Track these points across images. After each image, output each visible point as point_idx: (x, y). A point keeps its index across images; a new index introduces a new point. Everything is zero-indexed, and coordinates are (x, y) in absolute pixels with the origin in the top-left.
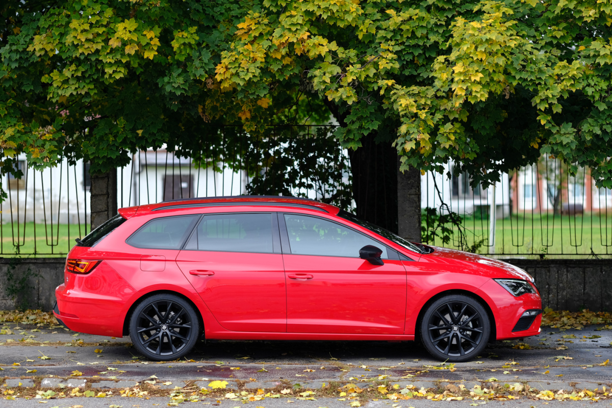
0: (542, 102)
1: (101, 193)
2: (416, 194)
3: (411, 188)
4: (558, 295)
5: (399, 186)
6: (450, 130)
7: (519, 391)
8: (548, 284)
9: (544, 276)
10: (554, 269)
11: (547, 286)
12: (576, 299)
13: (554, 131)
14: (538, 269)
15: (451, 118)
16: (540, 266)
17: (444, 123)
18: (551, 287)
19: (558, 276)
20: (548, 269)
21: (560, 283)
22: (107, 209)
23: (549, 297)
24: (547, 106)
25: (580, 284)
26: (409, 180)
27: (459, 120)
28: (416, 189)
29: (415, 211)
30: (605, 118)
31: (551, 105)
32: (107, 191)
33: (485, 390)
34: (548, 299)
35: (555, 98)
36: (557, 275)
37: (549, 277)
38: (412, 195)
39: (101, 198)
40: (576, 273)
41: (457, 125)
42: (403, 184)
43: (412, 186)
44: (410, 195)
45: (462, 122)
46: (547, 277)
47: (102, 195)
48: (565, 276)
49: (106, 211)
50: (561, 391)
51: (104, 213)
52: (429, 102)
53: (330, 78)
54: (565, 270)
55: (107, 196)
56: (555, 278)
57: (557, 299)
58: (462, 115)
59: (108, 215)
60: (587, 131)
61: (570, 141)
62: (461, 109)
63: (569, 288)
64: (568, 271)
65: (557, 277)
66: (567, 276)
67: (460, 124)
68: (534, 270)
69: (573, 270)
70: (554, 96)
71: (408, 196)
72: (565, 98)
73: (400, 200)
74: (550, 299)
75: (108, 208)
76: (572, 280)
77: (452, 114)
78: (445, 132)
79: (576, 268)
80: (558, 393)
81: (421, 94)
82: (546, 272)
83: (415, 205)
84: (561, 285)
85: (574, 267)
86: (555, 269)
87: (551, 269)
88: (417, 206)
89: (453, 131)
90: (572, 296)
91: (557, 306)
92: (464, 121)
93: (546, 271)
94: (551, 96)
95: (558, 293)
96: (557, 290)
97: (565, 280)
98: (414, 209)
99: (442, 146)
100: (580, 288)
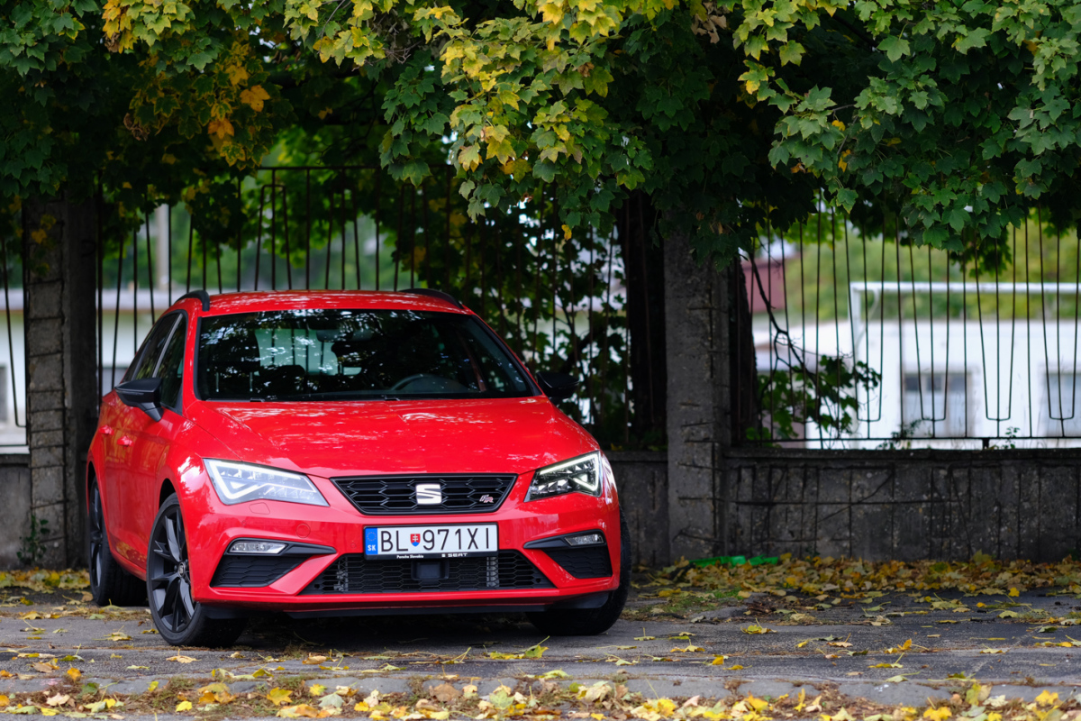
0: (755, 39)
1: (47, 315)
2: (704, 308)
3: (694, 295)
4: (1019, 528)
5: (669, 291)
6: (559, 116)
7: (597, 700)
8: (998, 504)
9: (989, 486)
10: (1010, 471)
11: (996, 509)
12: (1060, 535)
13: (784, 108)
14: (975, 470)
15: (565, 90)
16: (979, 463)
17: (551, 102)
18: (1005, 510)
19: (1020, 485)
20: (998, 469)
21: (1025, 501)
22: (60, 348)
23: (999, 532)
24: (766, 48)
25: (1068, 502)
26: (689, 278)
27: (589, 92)
28: (703, 296)
29: (703, 345)
30: (913, 75)
31: (774, 44)
32: (61, 311)
33: (518, 696)
34: (998, 536)
35: (784, 28)
36: (1017, 482)
37: (1000, 489)
38: (696, 309)
39: (49, 325)
40: (1059, 478)
41: (583, 105)
42: (675, 286)
43: (696, 290)
44: (691, 309)
45: (594, 97)
46: (996, 488)
47: (50, 318)
48: (1035, 486)
49: (58, 352)
50: (694, 701)
51: (54, 357)
52: (516, 54)
53: (318, 9)
54: (1035, 473)
55: (59, 320)
56: (1014, 490)
57: (1019, 537)
58: (594, 82)
59: (62, 360)
60: (864, 108)
61: (818, 131)
62: (591, 66)
63: (1044, 512)
64: (1041, 475)
65: (1017, 487)
66: (1039, 485)
67: (590, 103)
68: (966, 474)
69: (1053, 471)
70: (783, 23)
71: (688, 311)
72: (810, 27)
73: (670, 320)
74: (1002, 536)
75: (62, 347)
76: (1050, 493)
77: (569, 80)
78: (549, 122)
79: (1059, 468)
80: (686, 704)
81: (501, 37)
82: (992, 478)
83: (701, 331)
84: (1026, 505)
85: (1055, 466)
86: (1012, 470)
87: (1005, 470)
88: (706, 333)
89: (567, 120)
90: (1050, 529)
91: (1019, 551)
92: (600, 94)
93: (994, 475)
94: (770, 23)
95: (1019, 522)
96: (1019, 518)
97: (1036, 495)
98: (699, 339)
99: (543, 156)
100: (1068, 512)
